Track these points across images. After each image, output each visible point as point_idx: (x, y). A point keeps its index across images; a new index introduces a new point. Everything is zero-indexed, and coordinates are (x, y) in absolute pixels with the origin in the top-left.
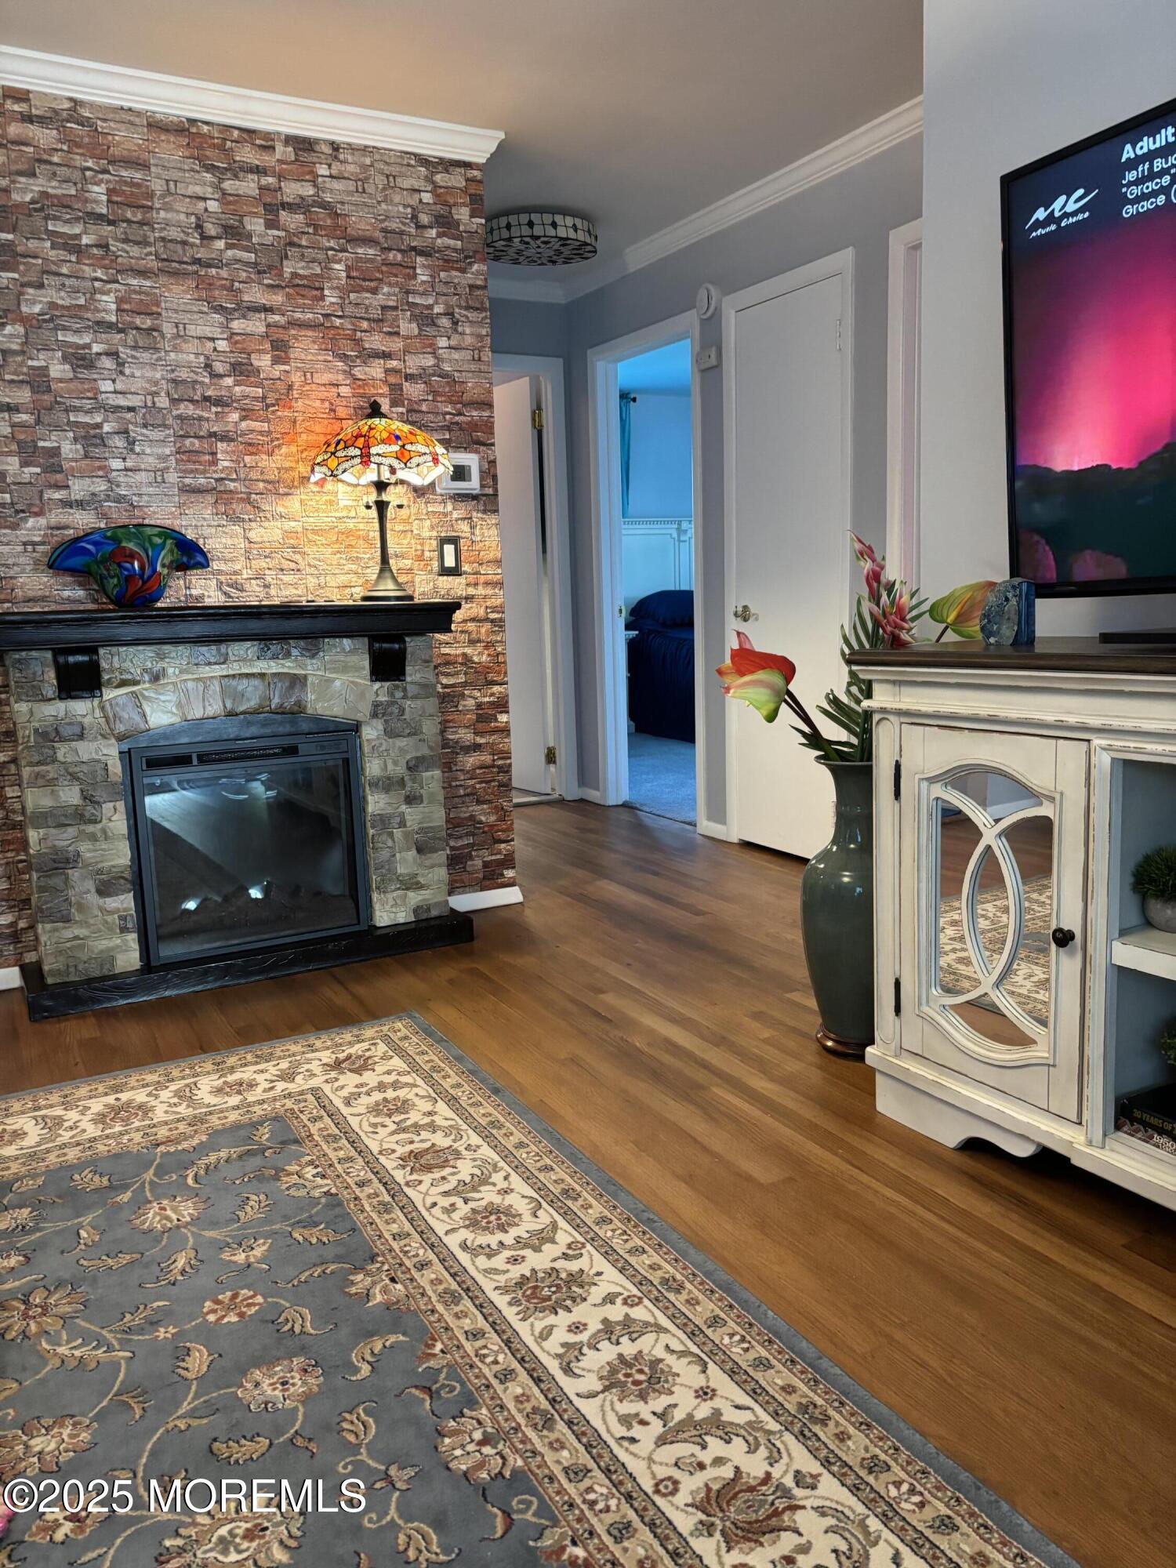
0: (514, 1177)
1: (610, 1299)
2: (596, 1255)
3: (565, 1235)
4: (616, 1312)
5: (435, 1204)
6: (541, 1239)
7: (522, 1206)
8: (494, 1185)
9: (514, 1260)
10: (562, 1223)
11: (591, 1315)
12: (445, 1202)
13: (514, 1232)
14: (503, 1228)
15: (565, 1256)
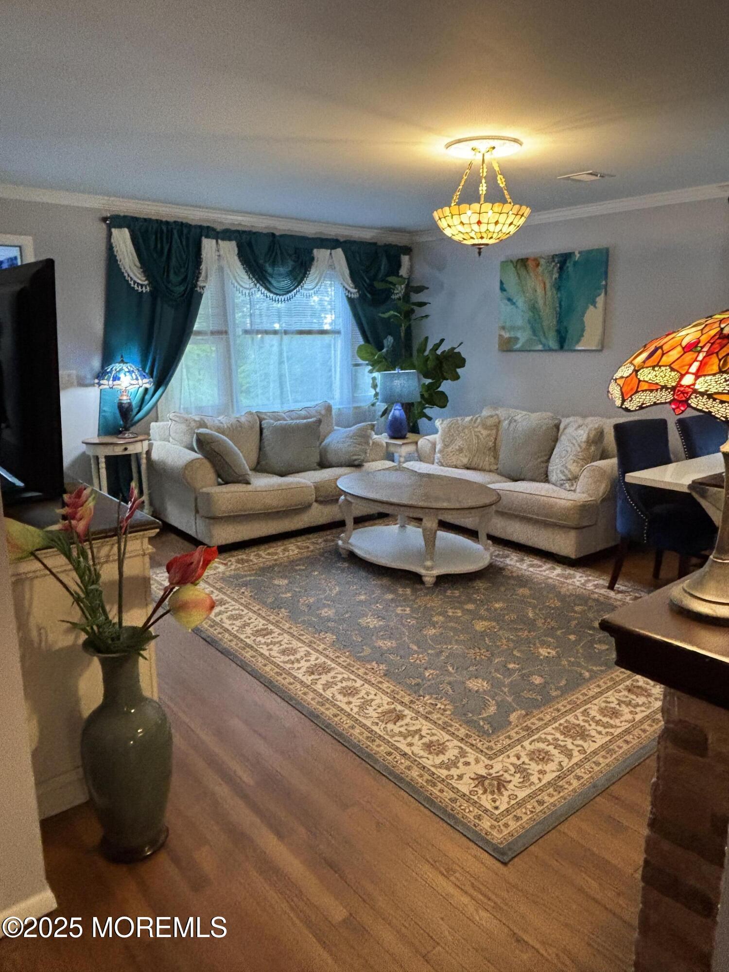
0: (348, 710)
1: (299, 669)
2: (305, 681)
3: (319, 687)
4: (296, 665)
5: (375, 695)
6: (327, 686)
7: (339, 697)
8: (356, 706)
9: (334, 677)
10: (321, 691)
11: (304, 664)
12: (371, 697)
13: (338, 687)
14: (344, 688)
15: (316, 680)
